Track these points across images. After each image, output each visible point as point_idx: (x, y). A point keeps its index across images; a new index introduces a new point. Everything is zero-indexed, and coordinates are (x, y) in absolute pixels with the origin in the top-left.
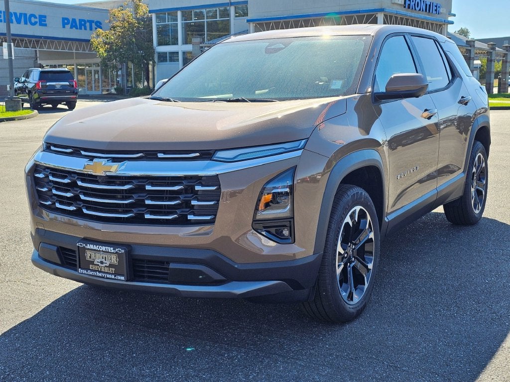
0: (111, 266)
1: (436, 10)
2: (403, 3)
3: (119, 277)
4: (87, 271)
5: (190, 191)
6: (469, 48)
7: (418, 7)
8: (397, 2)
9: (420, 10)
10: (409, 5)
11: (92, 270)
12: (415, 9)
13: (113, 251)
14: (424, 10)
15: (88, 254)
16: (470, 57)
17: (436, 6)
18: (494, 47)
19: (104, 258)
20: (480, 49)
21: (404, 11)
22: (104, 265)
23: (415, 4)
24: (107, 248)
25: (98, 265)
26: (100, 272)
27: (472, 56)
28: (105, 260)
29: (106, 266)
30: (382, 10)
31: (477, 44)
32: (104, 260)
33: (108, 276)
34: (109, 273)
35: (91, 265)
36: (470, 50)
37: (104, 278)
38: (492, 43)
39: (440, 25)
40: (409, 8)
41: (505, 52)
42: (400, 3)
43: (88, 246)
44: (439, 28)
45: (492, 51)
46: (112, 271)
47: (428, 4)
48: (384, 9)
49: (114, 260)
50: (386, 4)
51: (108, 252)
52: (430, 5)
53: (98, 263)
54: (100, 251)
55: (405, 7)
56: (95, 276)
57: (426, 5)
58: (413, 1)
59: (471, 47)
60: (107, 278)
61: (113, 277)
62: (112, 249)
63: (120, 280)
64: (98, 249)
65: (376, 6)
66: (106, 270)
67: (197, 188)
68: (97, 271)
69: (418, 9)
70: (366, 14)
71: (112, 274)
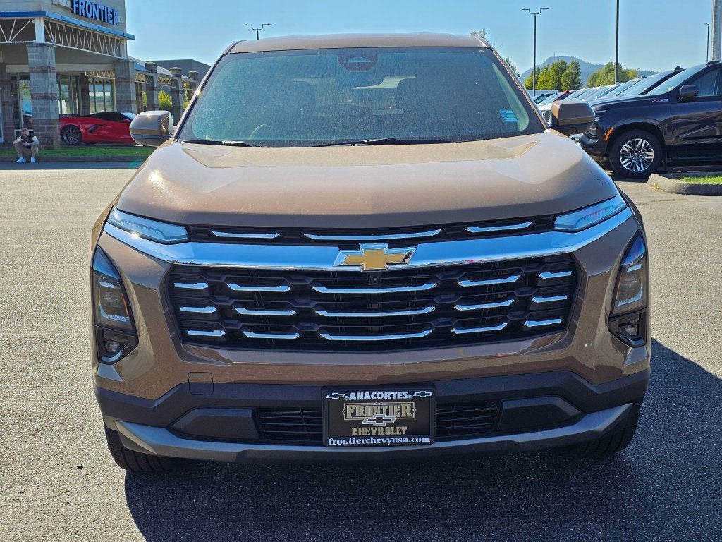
0: (399, 423)
1: (112, 19)
2: (69, 6)
3: (418, 440)
4: (348, 441)
5: (530, 282)
6: (151, 74)
7: (89, 12)
8: (60, 3)
9: (92, 17)
10: (78, 9)
11: (357, 437)
12: (86, 16)
13: (406, 397)
14: (98, 18)
15: (349, 409)
16: (153, 87)
17: (112, 13)
18: (180, 73)
19: (384, 411)
20: (163, 76)
21: (70, 18)
22: (384, 423)
23: (85, 9)
24: (394, 393)
25: (371, 426)
26: (376, 437)
27: (155, 86)
28: (388, 415)
29: (387, 425)
30: (41, 14)
31: (160, 70)
32: (384, 417)
33: (395, 441)
34: (397, 436)
35: (353, 429)
36: (152, 77)
37: (385, 445)
38: (176, 68)
39: (118, 41)
40: (78, 13)
41: (192, 80)
42: (65, 5)
43: (353, 396)
44: (117, 44)
45: (177, 79)
46: (402, 431)
47: (102, 9)
48: (44, 12)
49: (408, 411)
50: (46, 6)
51: (397, 400)
52: (104, 11)
53: (371, 423)
54: (377, 400)
55: (72, 12)
56: (365, 446)
57: (100, 10)
58: (82, 4)
59: (152, 72)
60: (392, 445)
61: (406, 440)
62: (405, 393)
63: (421, 444)
64: (375, 398)
65: (31, 8)
66: (389, 431)
67: (544, 276)
68: (371, 436)
69: (89, 15)
70: (15, 18)
71: (402, 436)
